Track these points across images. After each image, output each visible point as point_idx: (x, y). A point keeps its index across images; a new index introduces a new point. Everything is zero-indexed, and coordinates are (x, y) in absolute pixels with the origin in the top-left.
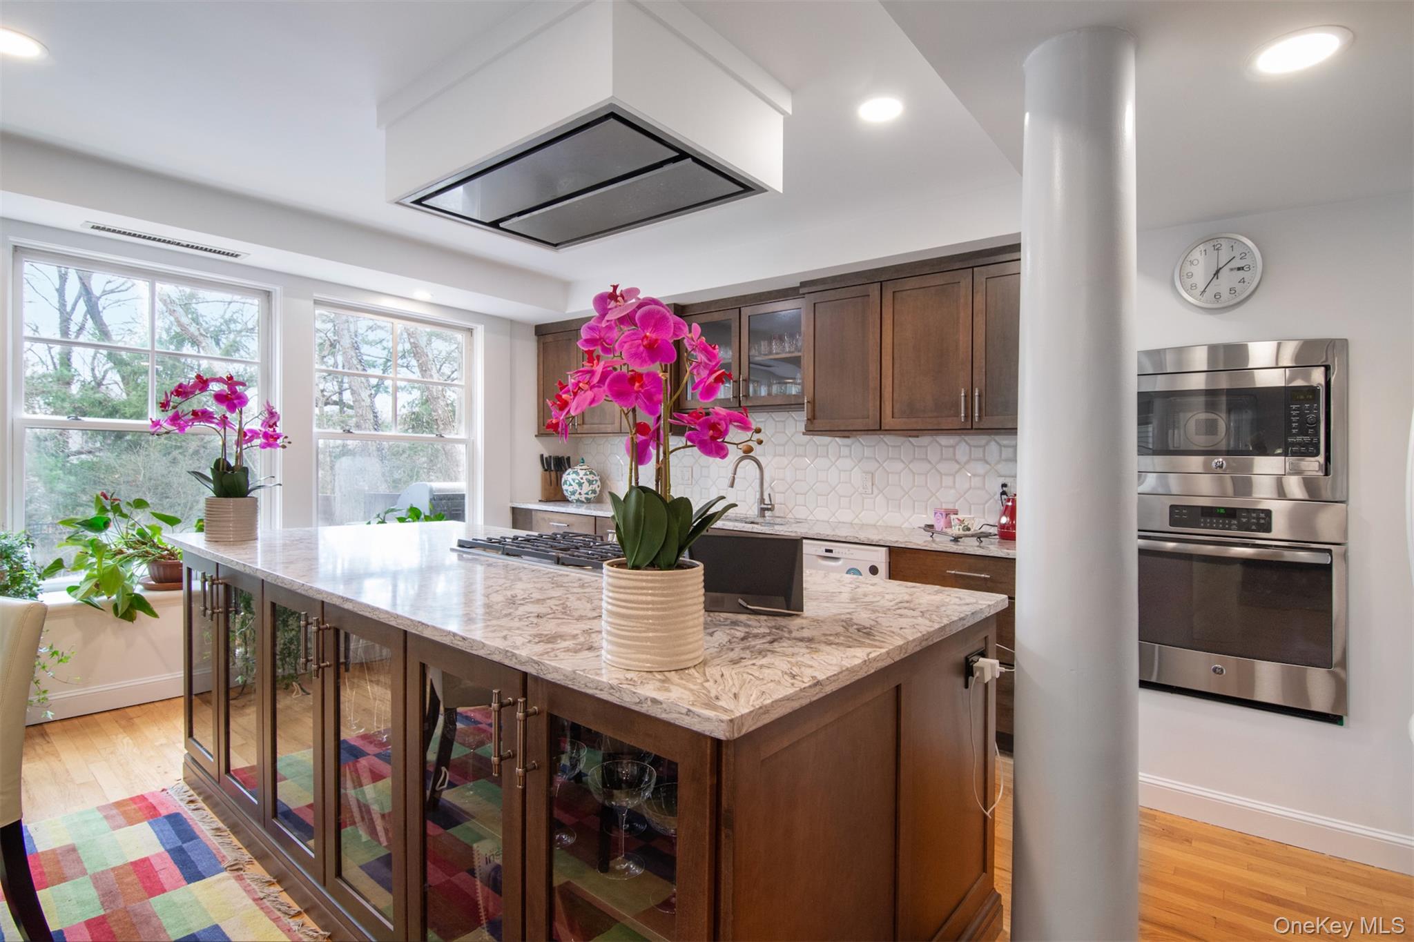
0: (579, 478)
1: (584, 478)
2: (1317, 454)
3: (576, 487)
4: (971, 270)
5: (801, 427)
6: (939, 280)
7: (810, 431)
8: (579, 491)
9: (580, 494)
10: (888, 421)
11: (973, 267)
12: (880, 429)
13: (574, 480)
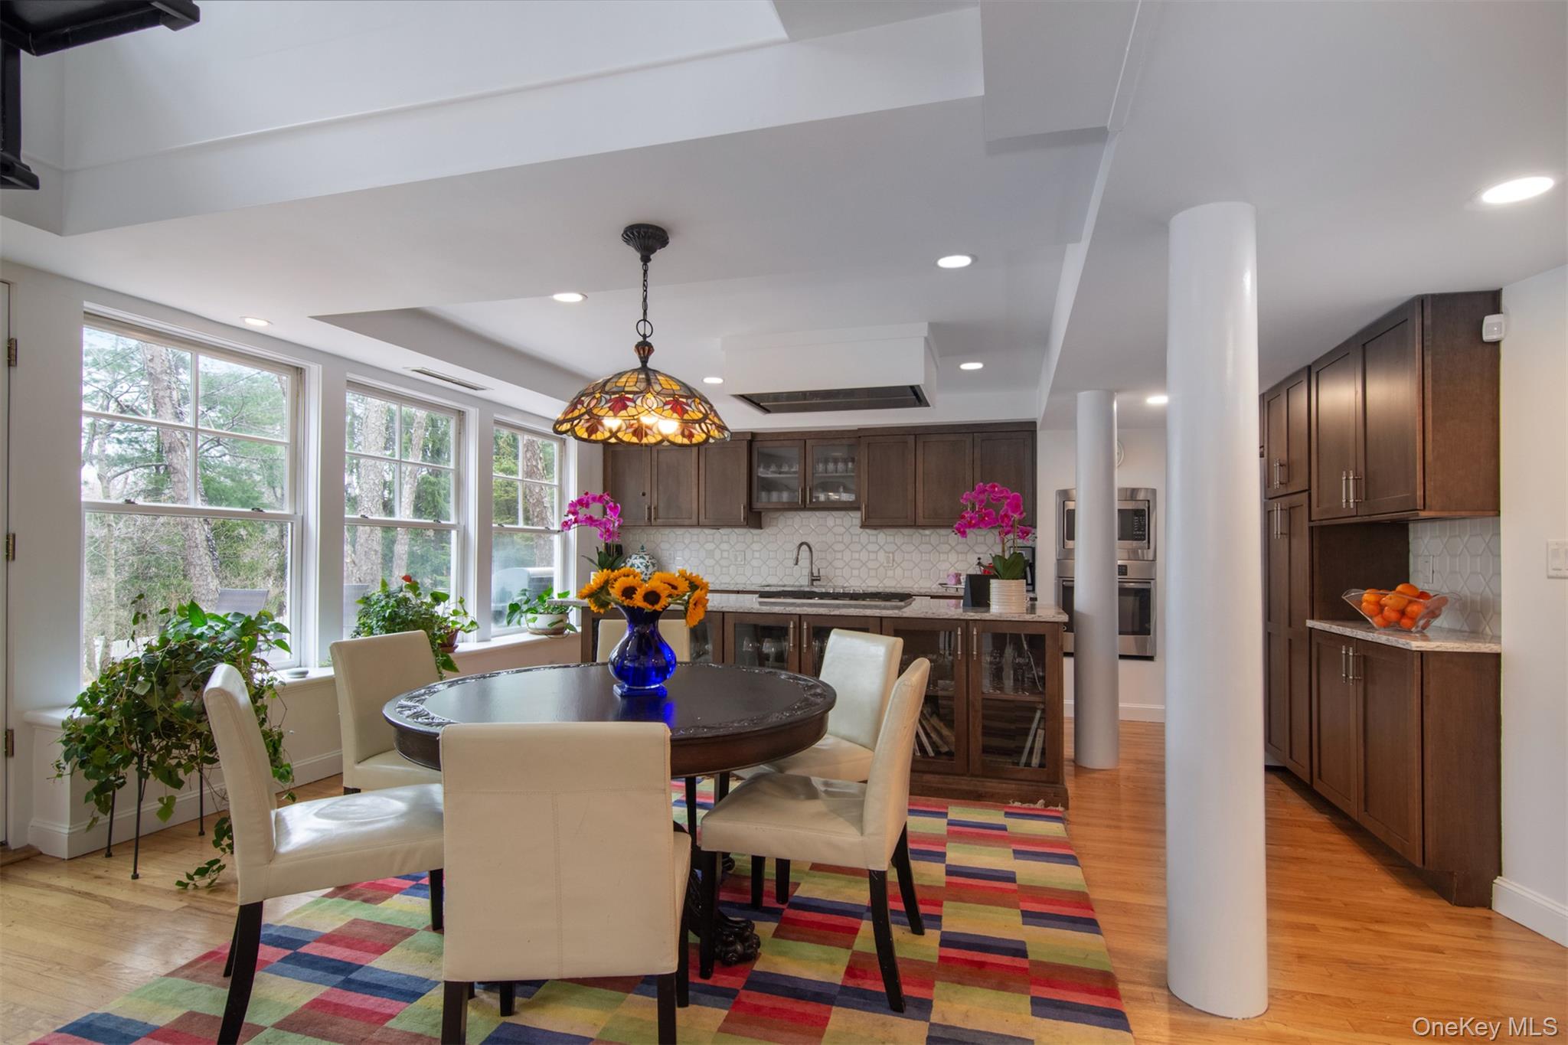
0: (645, 561)
1: (650, 561)
2: (1144, 539)
3: (644, 569)
4: (971, 435)
5: (857, 522)
6: (952, 438)
7: (864, 526)
8: (646, 572)
9: (646, 574)
10: (920, 521)
11: (973, 433)
12: (915, 525)
13: (641, 564)
